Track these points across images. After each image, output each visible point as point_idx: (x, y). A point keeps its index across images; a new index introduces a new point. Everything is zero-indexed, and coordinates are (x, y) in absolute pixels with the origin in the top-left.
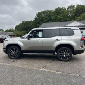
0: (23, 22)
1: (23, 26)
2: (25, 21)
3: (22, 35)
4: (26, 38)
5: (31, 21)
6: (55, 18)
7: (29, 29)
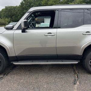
0: (6, 7)
1: (6, 12)
2: (9, 6)
3: (6, 23)
4: (18, 29)
5: (16, 7)
6: (45, 3)
7: (14, 17)
